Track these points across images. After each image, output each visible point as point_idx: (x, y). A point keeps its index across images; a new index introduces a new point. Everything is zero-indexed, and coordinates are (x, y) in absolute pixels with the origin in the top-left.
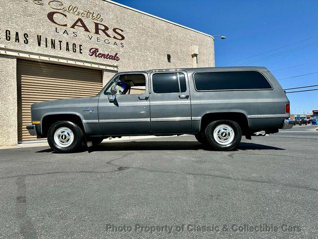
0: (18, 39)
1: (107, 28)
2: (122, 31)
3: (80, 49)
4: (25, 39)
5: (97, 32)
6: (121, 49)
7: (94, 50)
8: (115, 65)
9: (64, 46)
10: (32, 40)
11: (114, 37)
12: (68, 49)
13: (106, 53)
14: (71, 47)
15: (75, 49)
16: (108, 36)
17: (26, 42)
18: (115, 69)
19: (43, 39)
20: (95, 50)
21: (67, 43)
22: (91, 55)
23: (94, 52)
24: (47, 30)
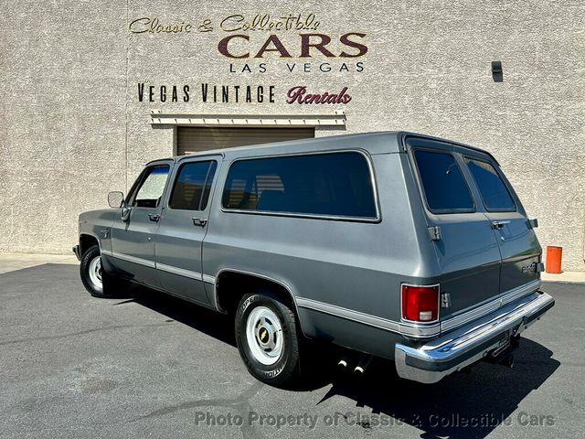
0: (176, 98)
1: (326, 39)
2: (362, 36)
3: (271, 95)
4: (185, 95)
5: (305, 53)
6: (358, 77)
7: (296, 91)
8: (340, 113)
9: (243, 93)
10: (195, 94)
11: (343, 55)
12: (249, 99)
13: (322, 92)
14: (254, 93)
15: (262, 96)
16: (329, 54)
17: (187, 99)
18: (340, 122)
19: (210, 89)
20: (299, 92)
21: (249, 88)
22: (290, 103)
23: (298, 95)
24: (218, 71)
